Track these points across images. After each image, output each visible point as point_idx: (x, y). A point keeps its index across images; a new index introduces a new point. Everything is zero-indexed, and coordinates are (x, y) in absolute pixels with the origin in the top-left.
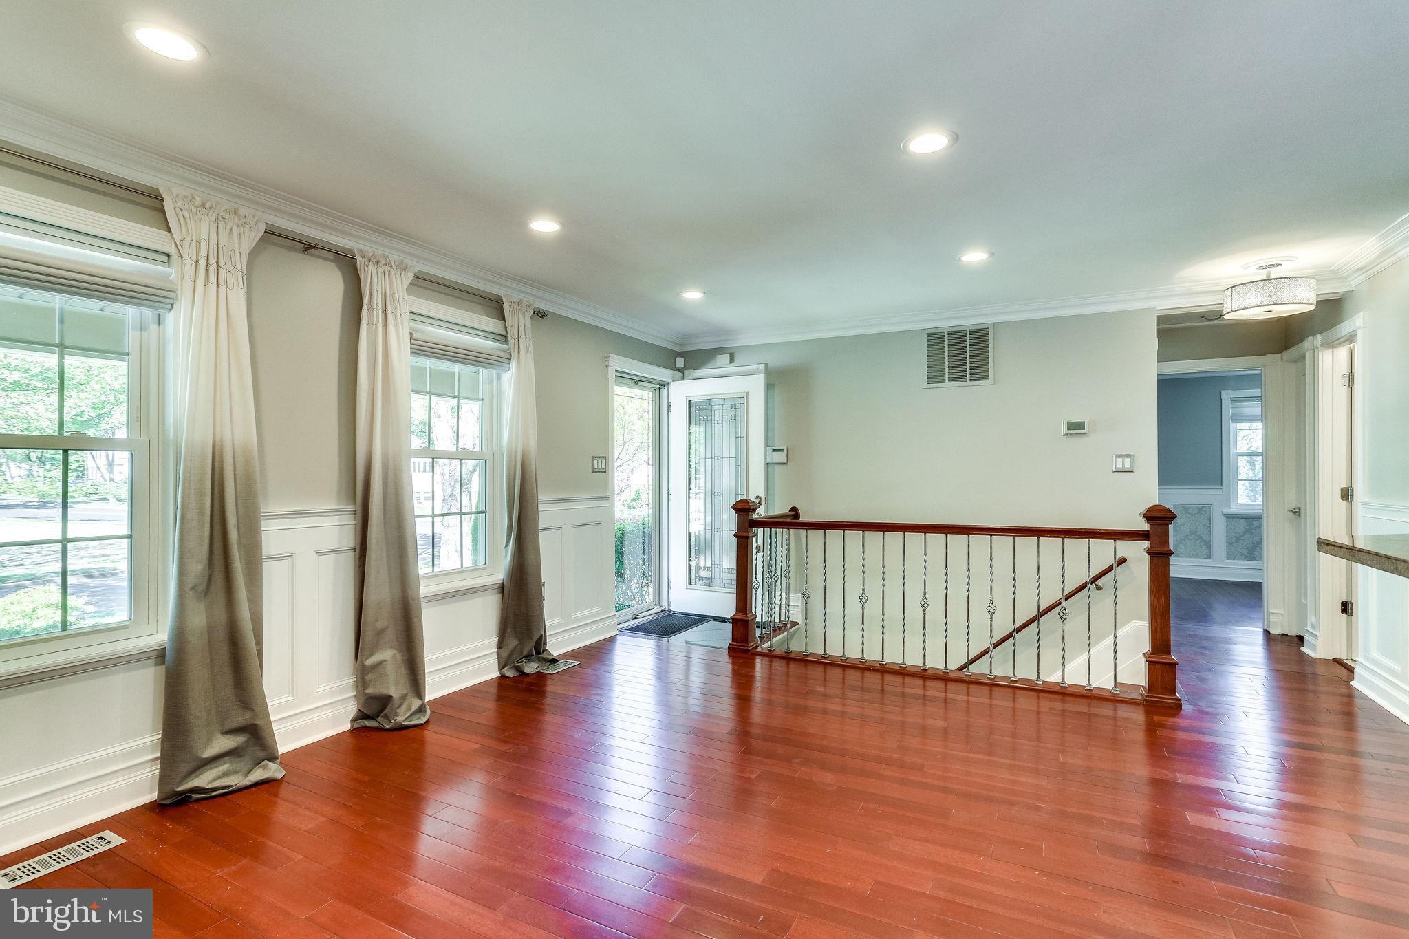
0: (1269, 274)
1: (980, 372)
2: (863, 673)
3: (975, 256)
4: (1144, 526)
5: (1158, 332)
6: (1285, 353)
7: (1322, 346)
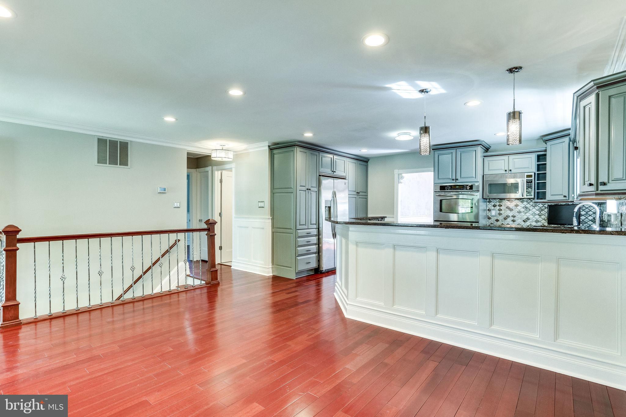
0: (223, 148)
1: (124, 162)
2: (101, 311)
3: (170, 119)
4: (205, 227)
5: (188, 158)
6: (197, 169)
7: (216, 170)
